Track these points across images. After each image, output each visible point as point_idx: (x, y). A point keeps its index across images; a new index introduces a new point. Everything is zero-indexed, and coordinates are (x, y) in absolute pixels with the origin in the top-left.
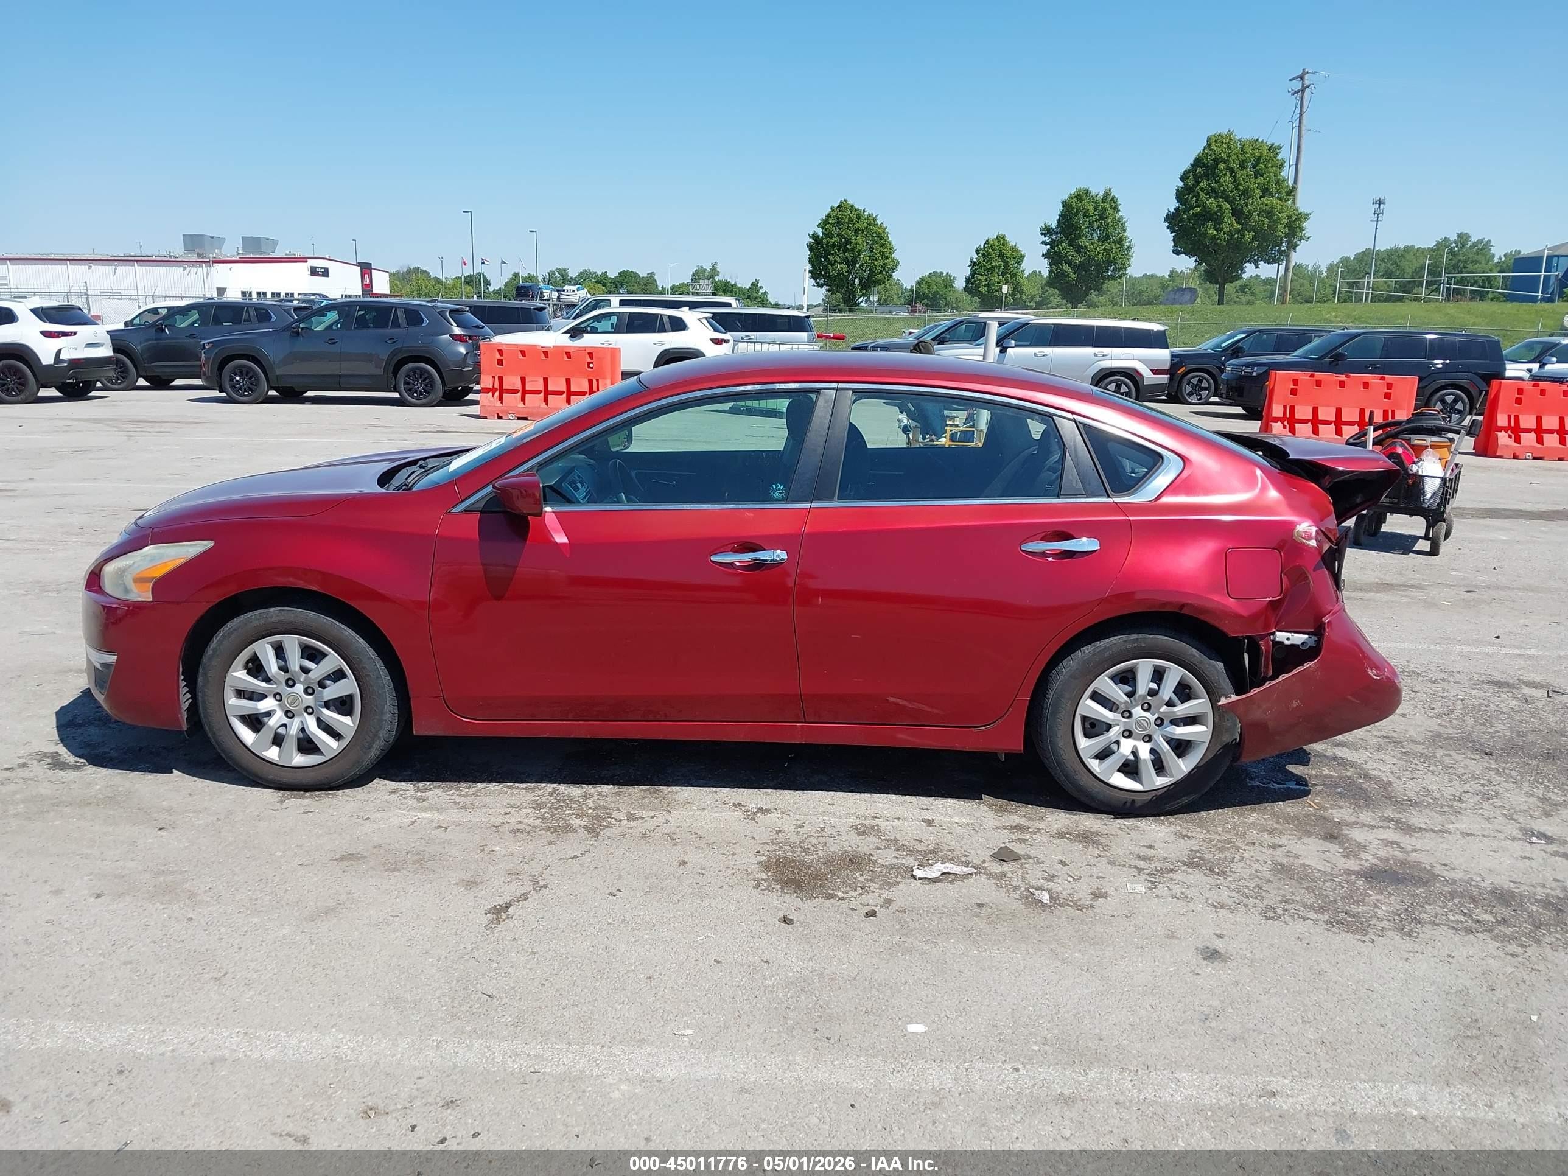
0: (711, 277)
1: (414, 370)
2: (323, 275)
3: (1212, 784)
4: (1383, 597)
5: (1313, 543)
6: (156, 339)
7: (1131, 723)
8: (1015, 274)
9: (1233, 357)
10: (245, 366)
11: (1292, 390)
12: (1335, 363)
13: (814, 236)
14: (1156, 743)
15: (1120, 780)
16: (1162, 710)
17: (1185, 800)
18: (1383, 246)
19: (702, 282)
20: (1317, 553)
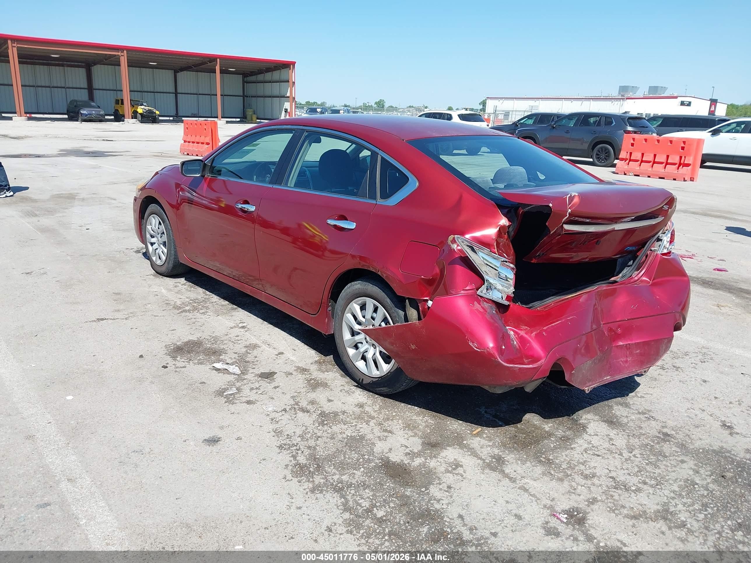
1: (602, 148)
2: (688, 105)
14: (376, 350)
15: (360, 365)
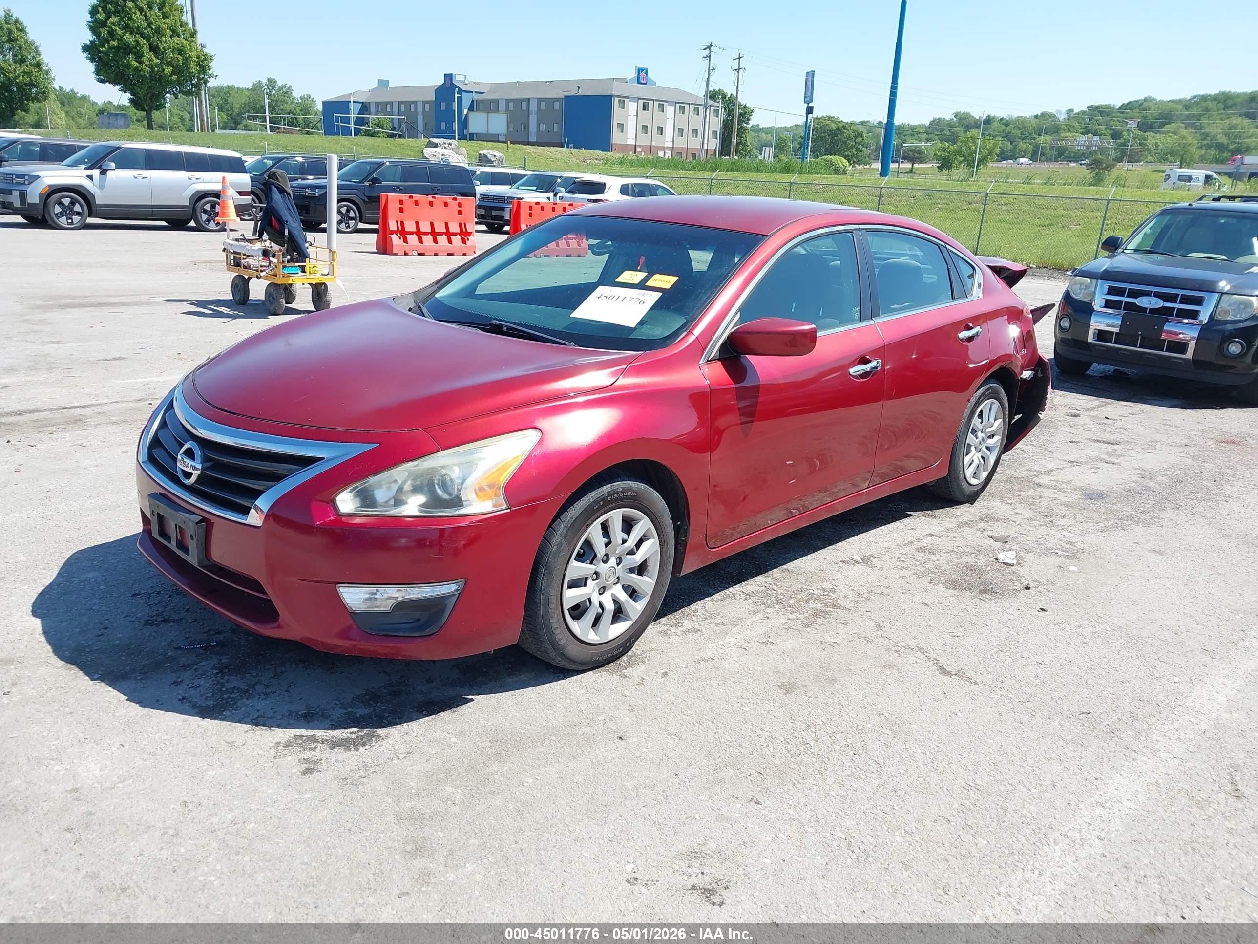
11: (400, 208)
14: (984, 452)
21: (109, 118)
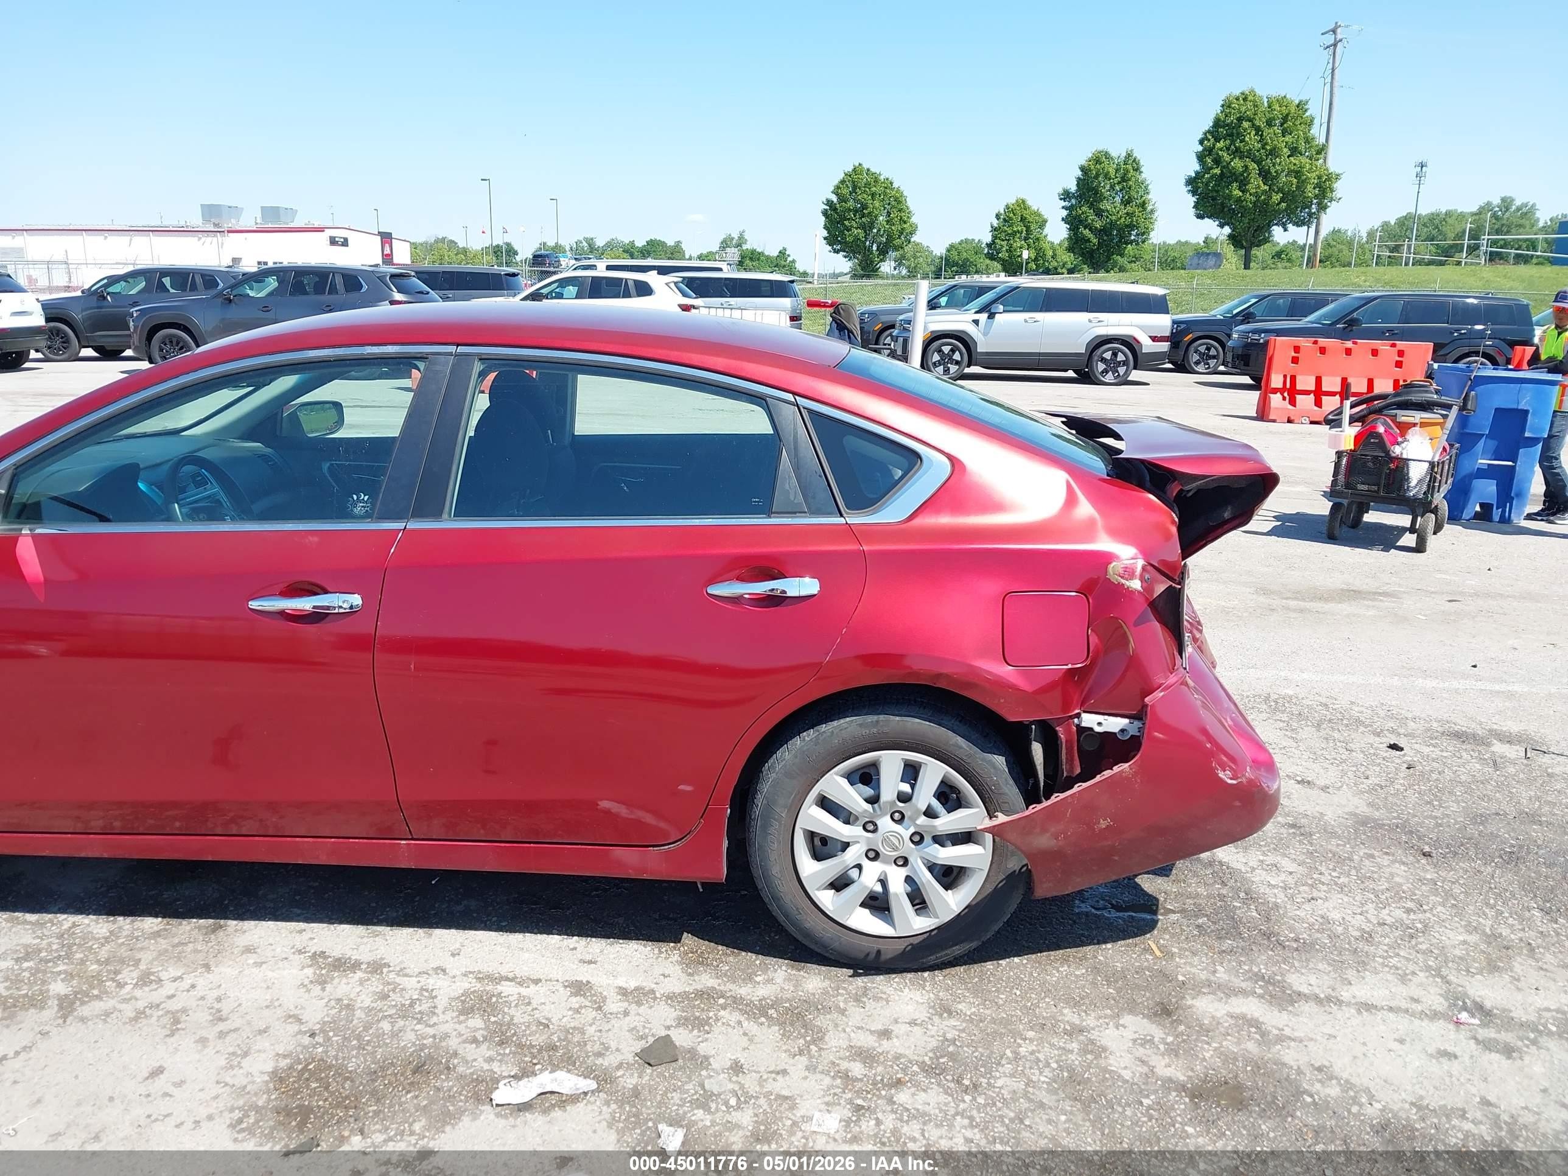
0: (739, 245)
2: (343, 245)
3: (996, 928)
4: (1345, 608)
5: (1136, 584)
6: (98, 308)
7: (876, 840)
8: (1038, 239)
9: (1242, 322)
10: (174, 336)
11: (1293, 358)
12: (1349, 329)
13: (829, 203)
14: (914, 869)
15: (865, 921)
16: (918, 822)
17: (957, 950)
18: (1424, 210)
19: (728, 250)
20: (1141, 600)
21: (1199, 259)
